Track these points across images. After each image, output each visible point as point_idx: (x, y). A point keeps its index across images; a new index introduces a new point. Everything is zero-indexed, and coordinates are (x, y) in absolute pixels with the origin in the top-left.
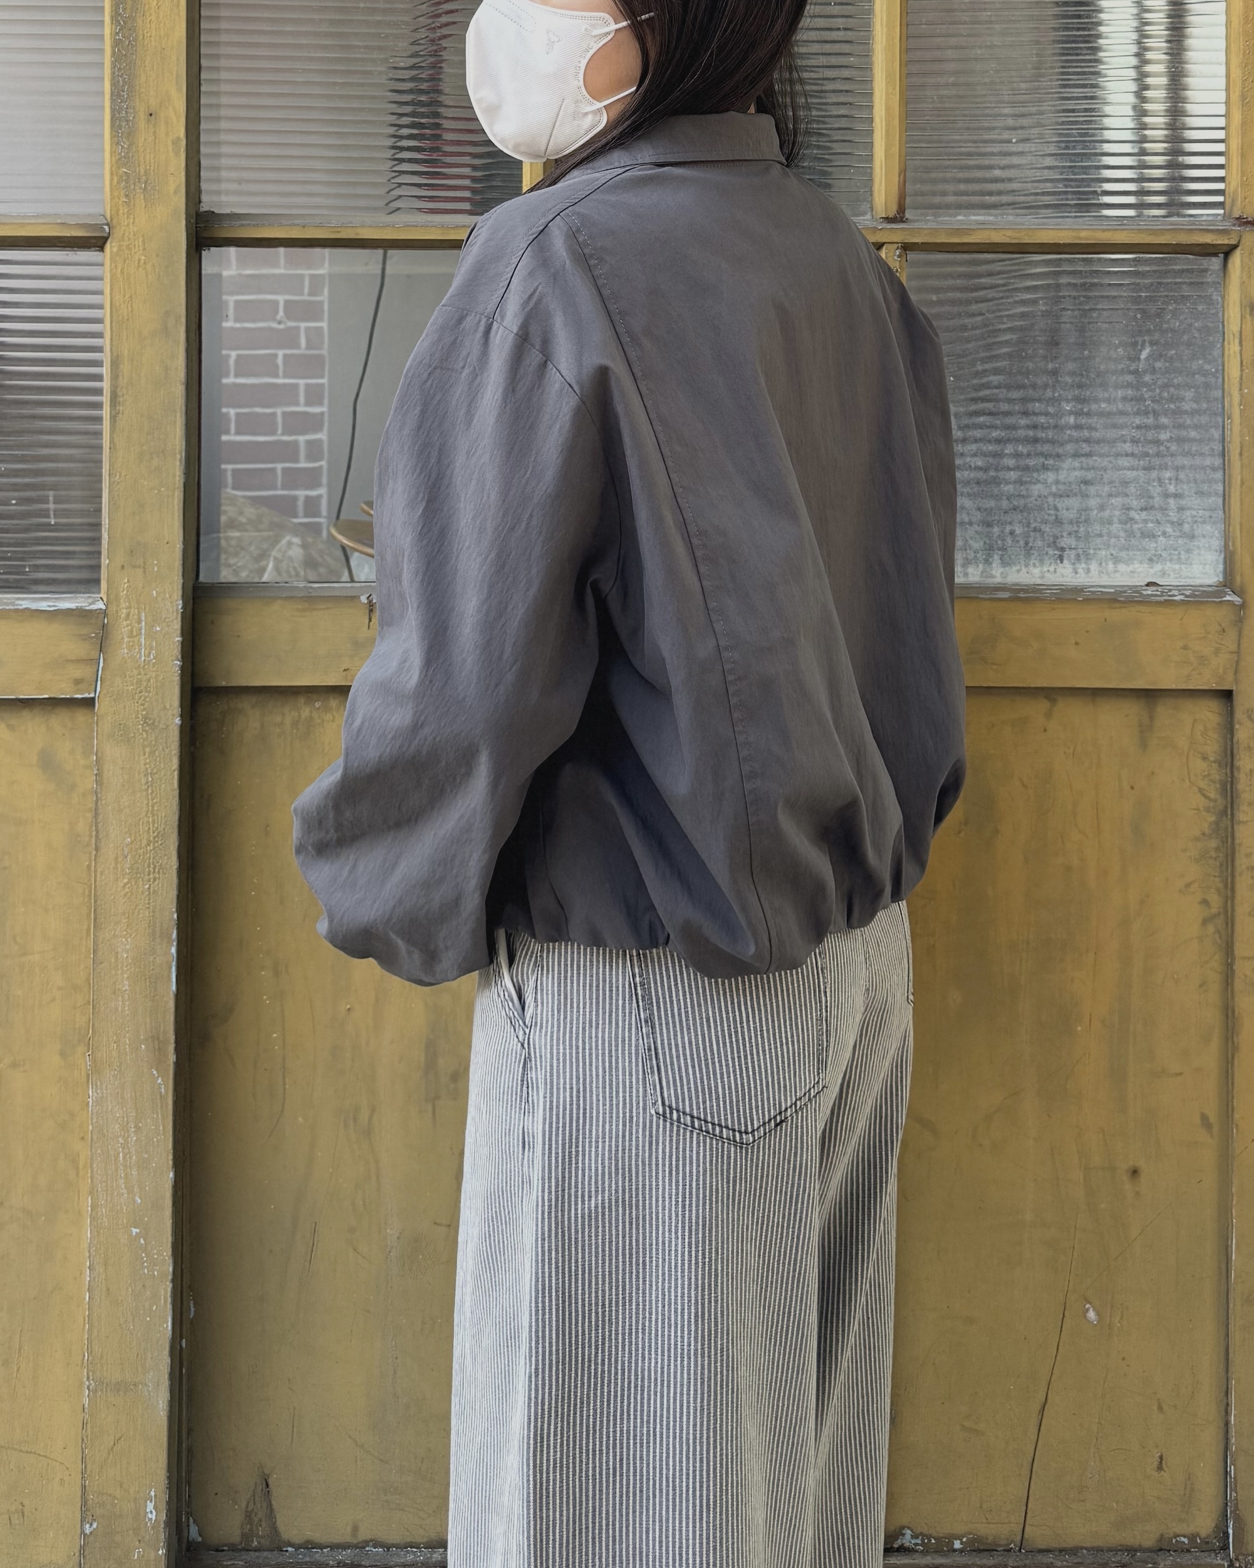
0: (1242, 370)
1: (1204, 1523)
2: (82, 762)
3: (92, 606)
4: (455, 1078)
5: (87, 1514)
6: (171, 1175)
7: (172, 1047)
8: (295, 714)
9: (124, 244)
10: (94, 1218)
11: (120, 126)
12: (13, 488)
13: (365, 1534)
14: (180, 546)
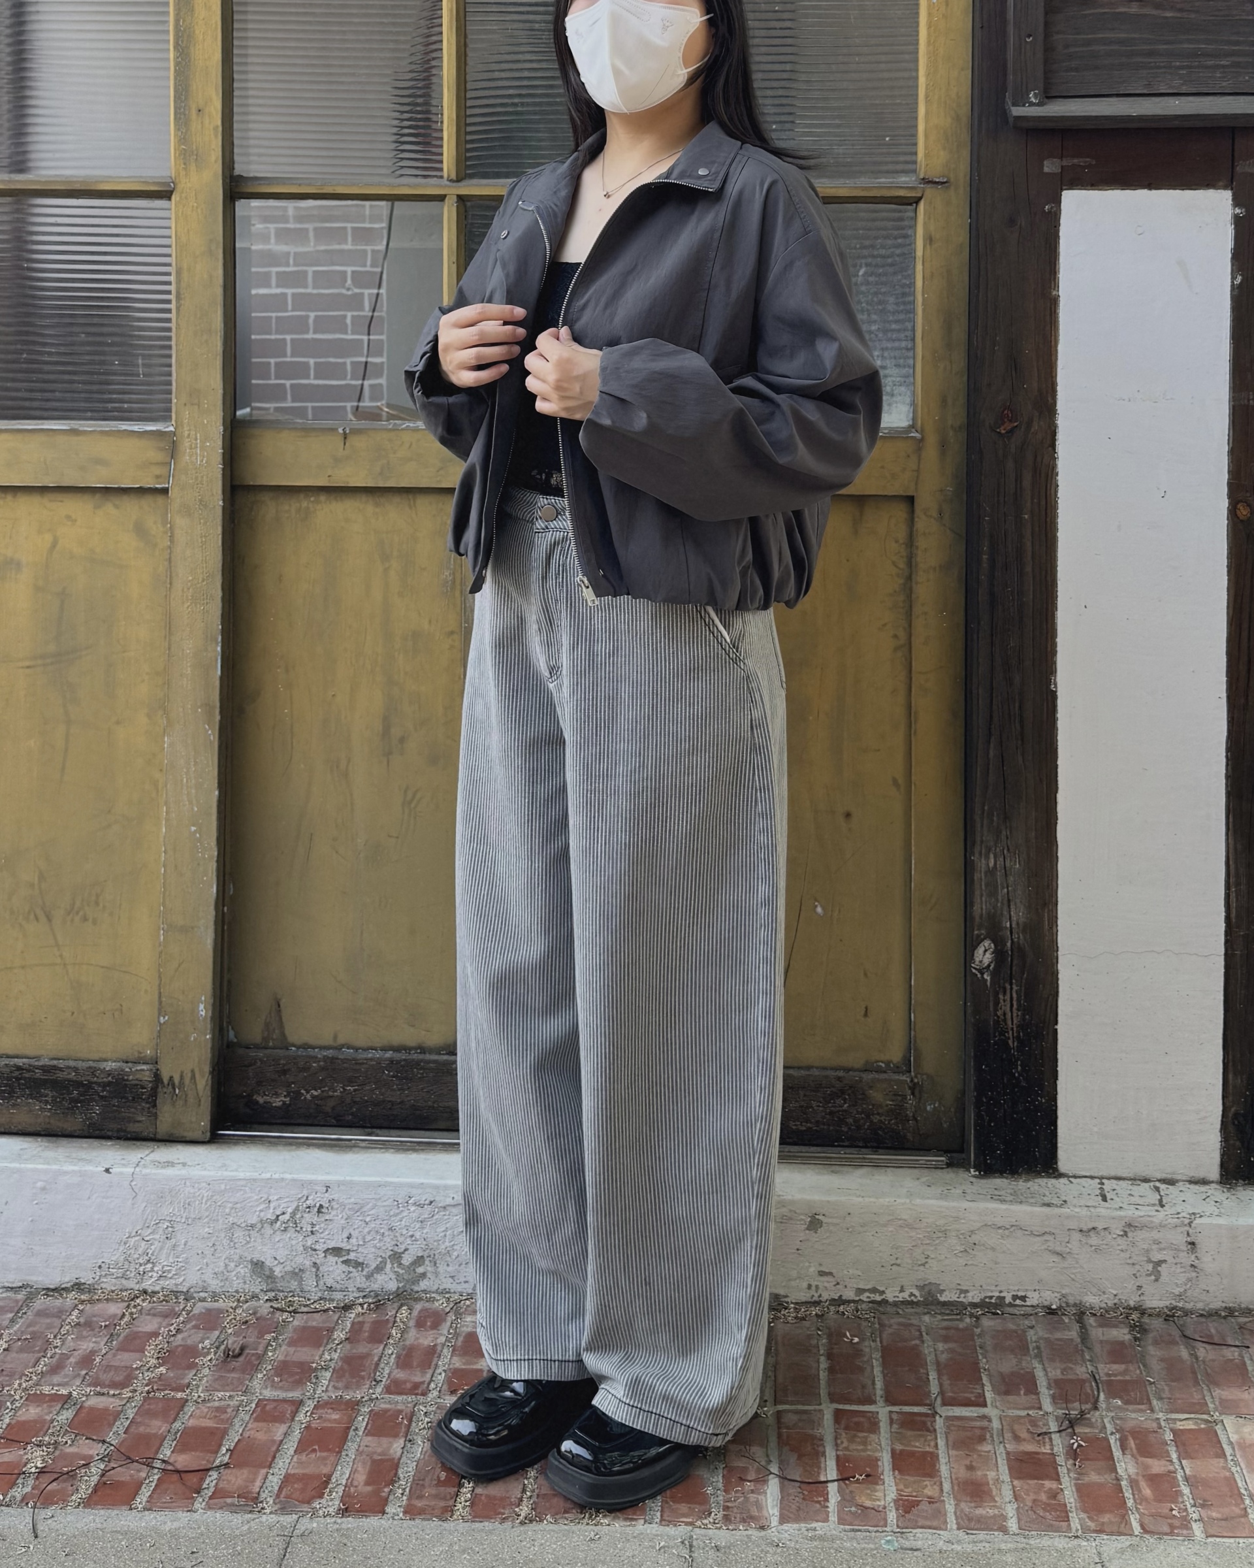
0: (924, 282)
1: (895, 1054)
2: (161, 529)
3: (167, 430)
4: (402, 740)
5: (161, 1011)
6: (217, 793)
7: (217, 711)
8: (298, 505)
9: (183, 195)
10: (167, 820)
11: (180, 118)
12: (116, 354)
13: (341, 1040)
14: (221, 392)
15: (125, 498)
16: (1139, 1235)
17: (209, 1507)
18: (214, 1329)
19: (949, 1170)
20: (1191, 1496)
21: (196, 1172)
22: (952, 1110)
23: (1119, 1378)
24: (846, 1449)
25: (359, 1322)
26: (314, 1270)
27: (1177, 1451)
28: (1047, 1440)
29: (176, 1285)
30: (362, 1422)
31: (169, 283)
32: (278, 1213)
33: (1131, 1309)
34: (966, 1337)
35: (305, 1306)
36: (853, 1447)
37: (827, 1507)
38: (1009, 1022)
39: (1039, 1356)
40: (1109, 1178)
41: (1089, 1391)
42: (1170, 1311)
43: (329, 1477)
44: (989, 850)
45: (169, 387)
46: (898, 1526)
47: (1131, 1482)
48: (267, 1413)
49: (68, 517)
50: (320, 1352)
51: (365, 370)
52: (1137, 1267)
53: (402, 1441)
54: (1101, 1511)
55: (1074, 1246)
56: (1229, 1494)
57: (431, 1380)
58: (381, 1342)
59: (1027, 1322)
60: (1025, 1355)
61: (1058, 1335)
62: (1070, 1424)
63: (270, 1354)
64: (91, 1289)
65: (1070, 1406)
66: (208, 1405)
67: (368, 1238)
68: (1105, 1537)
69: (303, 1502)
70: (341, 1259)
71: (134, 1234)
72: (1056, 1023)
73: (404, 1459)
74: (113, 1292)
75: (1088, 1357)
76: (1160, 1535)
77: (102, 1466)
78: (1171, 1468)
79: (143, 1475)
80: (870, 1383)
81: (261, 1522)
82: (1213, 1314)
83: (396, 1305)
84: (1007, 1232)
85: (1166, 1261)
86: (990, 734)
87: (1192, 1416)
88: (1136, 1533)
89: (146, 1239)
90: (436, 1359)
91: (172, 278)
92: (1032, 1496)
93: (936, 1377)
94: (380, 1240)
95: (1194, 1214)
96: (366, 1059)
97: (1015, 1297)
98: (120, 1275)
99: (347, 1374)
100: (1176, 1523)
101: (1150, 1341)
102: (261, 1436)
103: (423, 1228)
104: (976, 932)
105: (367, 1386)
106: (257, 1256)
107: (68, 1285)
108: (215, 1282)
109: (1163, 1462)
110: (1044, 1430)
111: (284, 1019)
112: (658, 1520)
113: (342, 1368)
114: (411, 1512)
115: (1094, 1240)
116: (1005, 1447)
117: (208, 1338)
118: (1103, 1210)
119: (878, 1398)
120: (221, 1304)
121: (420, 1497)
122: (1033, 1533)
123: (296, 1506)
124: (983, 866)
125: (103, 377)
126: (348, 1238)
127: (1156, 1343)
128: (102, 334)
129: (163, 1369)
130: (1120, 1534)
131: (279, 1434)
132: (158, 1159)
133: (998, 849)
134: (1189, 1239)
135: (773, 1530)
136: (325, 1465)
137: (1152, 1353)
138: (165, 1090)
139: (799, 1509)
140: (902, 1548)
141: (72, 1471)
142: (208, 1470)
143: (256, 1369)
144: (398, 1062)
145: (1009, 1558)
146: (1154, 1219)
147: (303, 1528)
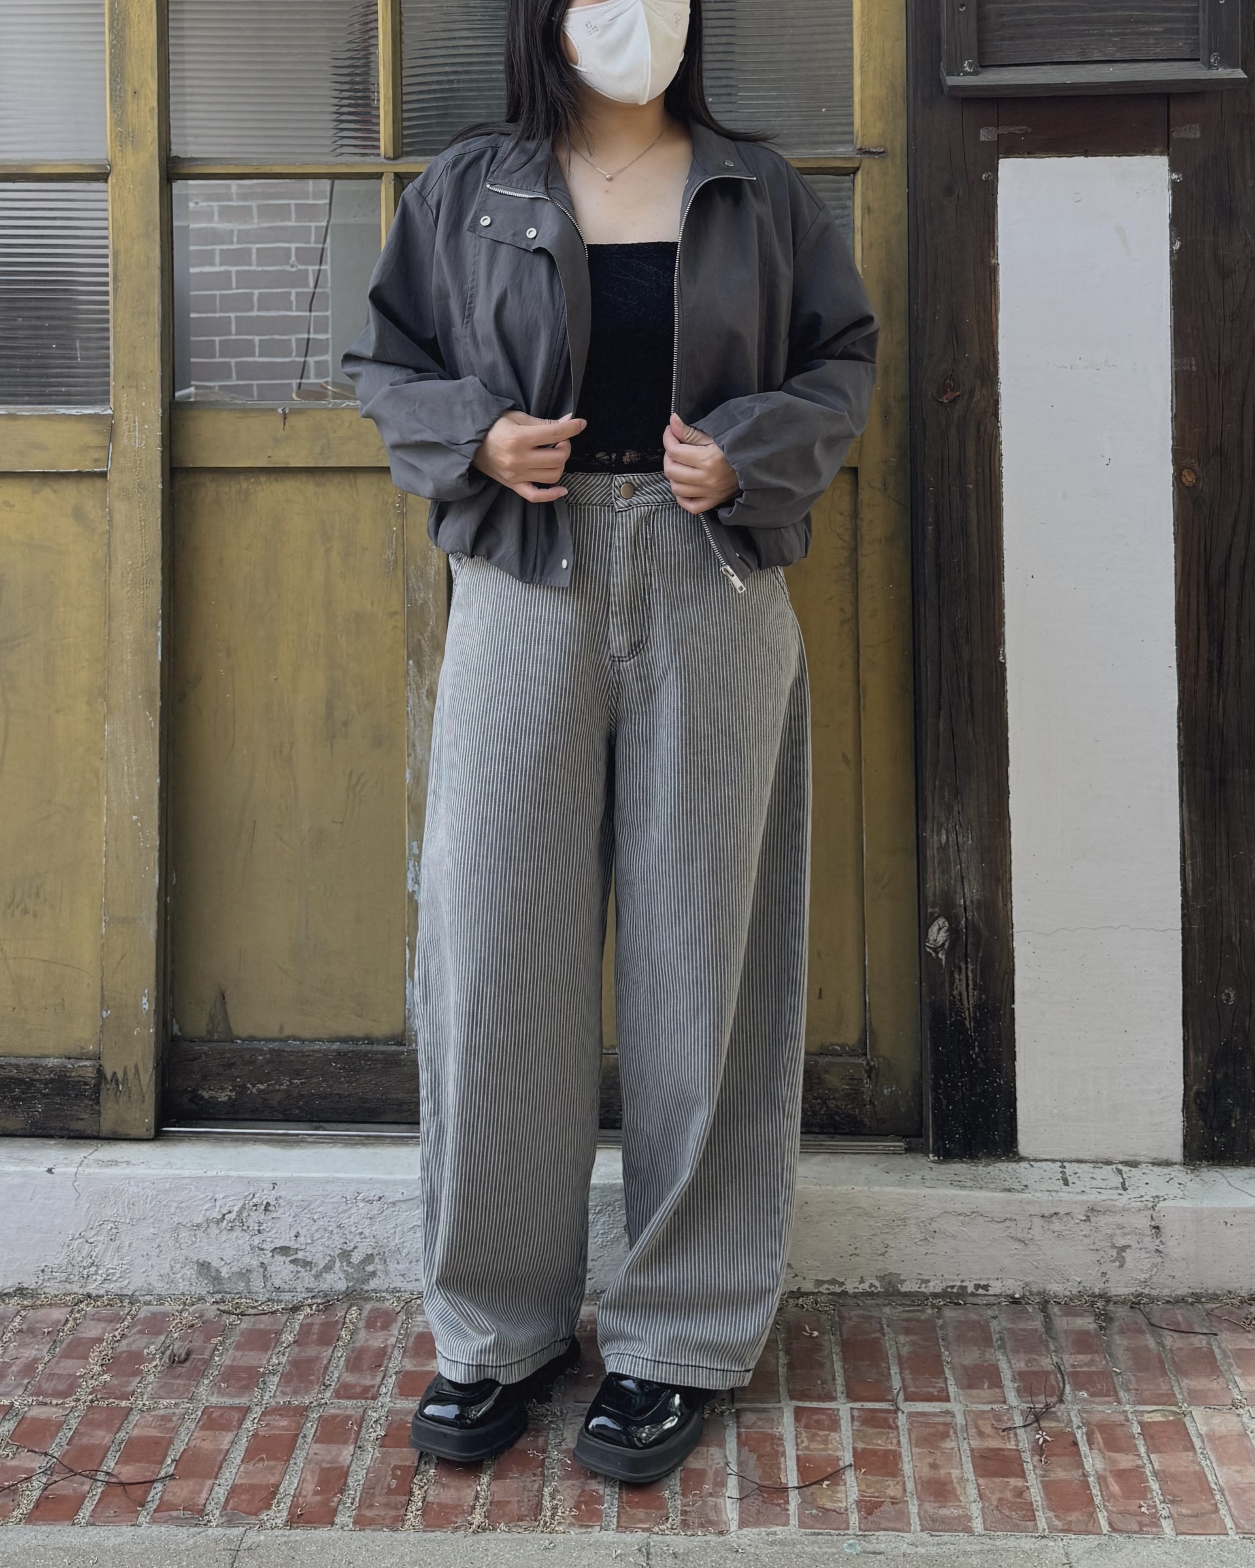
0: (863, 253)
1: (851, 1037)
2: (100, 513)
3: (105, 413)
4: (345, 724)
5: (104, 1005)
6: (158, 781)
7: (158, 696)
8: (238, 486)
9: (121, 177)
10: (108, 809)
11: (116, 101)
12: (55, 337)
13: (288, 1031)
14: (159, 374)
15: (64, 482)
16: (1102, 1220)
17: (154, 1521)
18: (159, 1333)
19: (908, 1155)
20: (1160, 1492)
21: (141, 1171)
22: (910, 1093)
23: (1085, 1369)
24: (807, 1448)
25: (308, 1324)
26: (262, 1270)
27: (1146, 1444)
28: (1012, 1435)
29: (121, 1288)
30: (310, 1428)
31: (106, 265)
32: (224, 1212)
33: (1095, 1297)
34: (928, 1329)
35: (253, 1308)
36: (813, 1446)
37: (788, 1510)
38: (965, 1003)
39: (1002, 1347)
40: (1071, 1162)
41: (1054, 1383)
42: (1136, 1297)
43: (277, 1487)
44: (940, 826)
45: (107, 370)
46: (860, 1529)
47: (1098, 1478)
48: (213, 1421)
49: (6, 503)
50: (268, 1356)
51: (307, 347)
52: (1102, 1253)
53: (351, 1448)
54: (1069, 1509)
55: (1036, 1232)
56: (1199, 1489)
57: (382, 1383)
58: (330, 1344)
59: (990, 1312)
60: (989, 1347)
61: (1022, 1325)
62: (1036, 1418)
63: (217, 1359)
64: (34, 1295)
65: (1035, 1399)
66: (153, 1413)
67: (317, 1236)
68: (1073, 1537)
69: (249, 1514)
70: (289, 1259)
71: (77, 1236)
72: (1013, 1002)
73: (353, 1467)
74: (56, 1296)
75: (1052, 1348)
76: (1129, 1533)
77: (44, 1480)
78: (1139, 1462)
79: (86, 1488)
80: (830, 1378)
81: (207, 1535)
82: (1180, 1301)
83: (345, 1306)
84: (967, 1219)
85: (1130, 1246)
86: (940, 709)
87: (1160, 1407)
88: (1105, 1532)
89: (90, 1241)
90: (386, 1361)
91: (109, 261)
92: (998, 1495)
93: (898, 1371)
94: (329, 1238)
95: (1157, 1197)
96: (313, 1051)
97: (977, 1287)
98: (64, 1279)
99: (295, 1379)
100: (1145, 1520)
101: (1116, 1329)
102: (207, 1446)
103: (372, 1225)
104: (930, 910)
105: (316, 1391)
106: (203, 1257)
107: (11, 1290)
108: (160, 1285)
109: (1131, 1457)
110: (1009, 1425)
111: (229, 1011)
112: (614, 1527)
113: (290, 1373)
114: (361, 1522)
115: (1057, 1226)
116: (969, 1443)
117: (153, 1343)
118: (1065, 1194)
119: (839, 1395)
120: (166, 1307)
121: (371, 1506)
122: (999, 1533)
123: (242, 1518)
124: (935, 843)
125: (41, 361)
126: (296, 1237)
127: (1122, 1332)
128: (38, 318)
129: (107, 1377)
130: (1088, 1533)
131: (226, 1442)
132: (101, 1158)
133: (950, 826)
134: (1153, 1223)
135: (733, 1534)
136: (273, 1474)
137: (1118, 1342)
138: (108, 1086)
139: (759, 1512)
140: (864, 1552)
141: (13, 1485)
142: (153, 1482)
143: (203, 1375)
144: (346, 1054)
145: (975, 1561)
146: (1117, 1203)
147: (250, 1542)
